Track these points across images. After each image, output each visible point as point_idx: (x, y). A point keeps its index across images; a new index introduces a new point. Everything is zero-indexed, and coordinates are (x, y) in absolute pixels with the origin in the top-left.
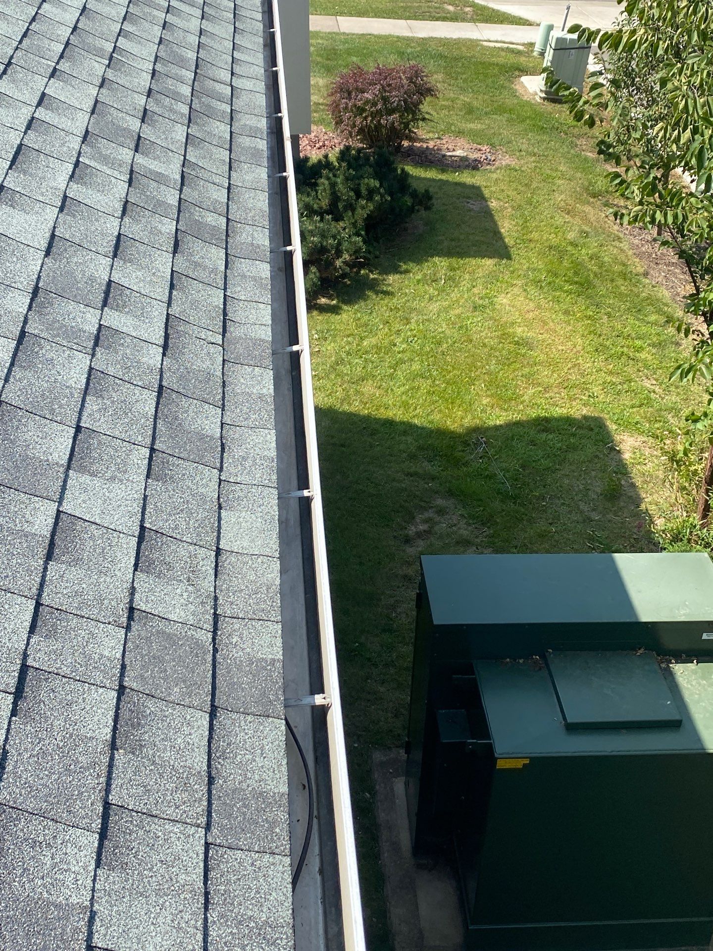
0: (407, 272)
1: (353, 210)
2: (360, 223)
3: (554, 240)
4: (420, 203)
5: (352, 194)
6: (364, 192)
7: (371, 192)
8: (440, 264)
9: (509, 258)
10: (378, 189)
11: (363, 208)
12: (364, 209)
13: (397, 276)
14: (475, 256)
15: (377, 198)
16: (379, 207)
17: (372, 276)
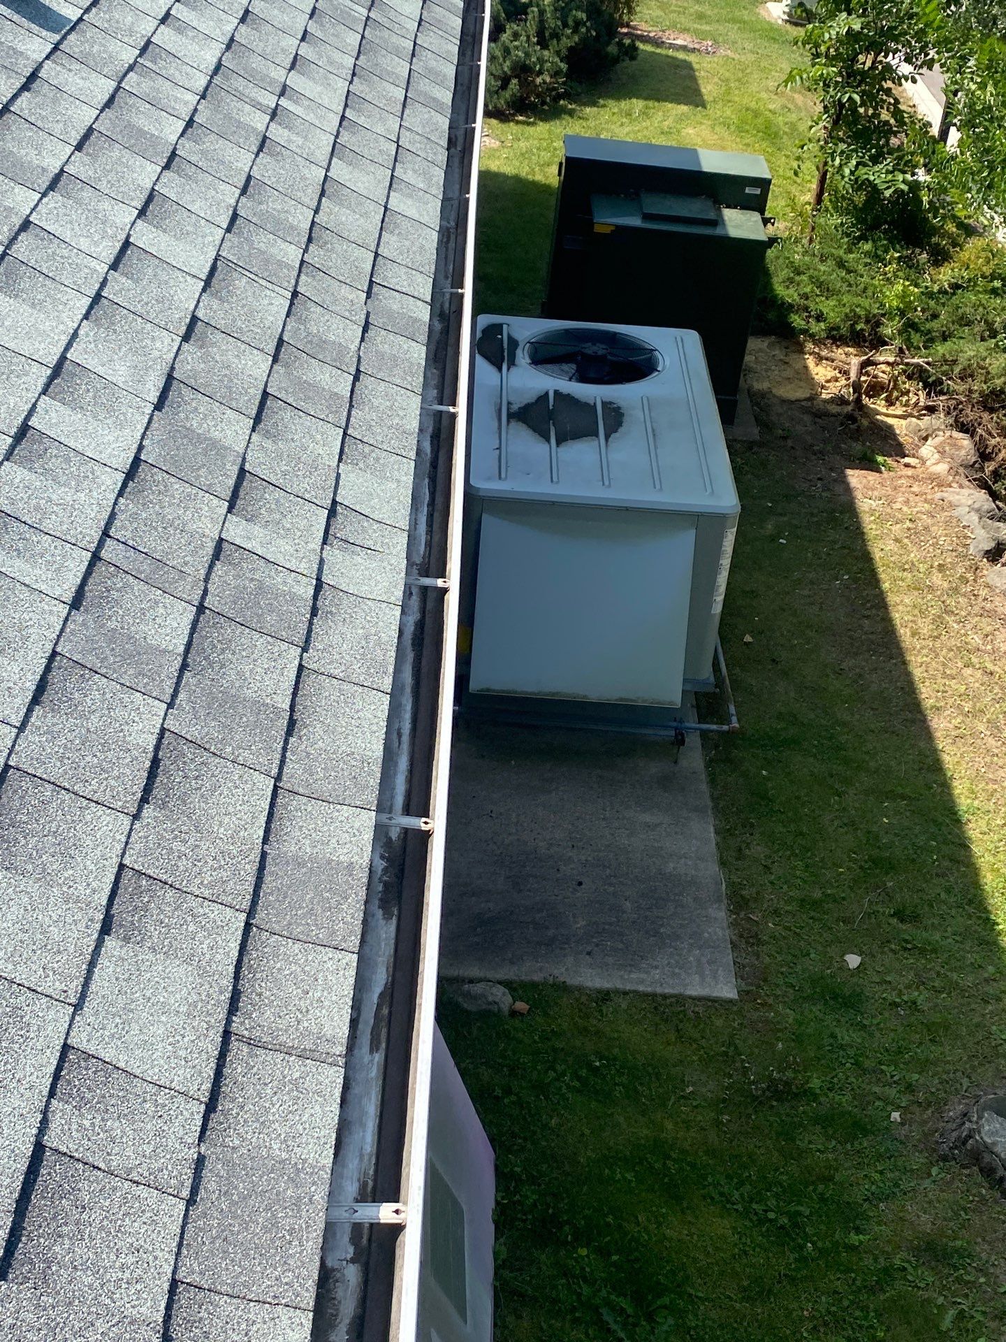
0: (604, 106)
1: (559, 40)
2: (564, 52)
3: (753, 105)
4: (626, 53)
5: (559, 23)
6: (571, 23)
7: (578, 23)
8: (638, 104)
9: (704, 107)
10: (585, 23)
11: (568, 37)
12: (569, 40)
13: (596, 109)
14: (671, 102)
15: (584, 30)
16: (585, 40)
17: (570, 106)
